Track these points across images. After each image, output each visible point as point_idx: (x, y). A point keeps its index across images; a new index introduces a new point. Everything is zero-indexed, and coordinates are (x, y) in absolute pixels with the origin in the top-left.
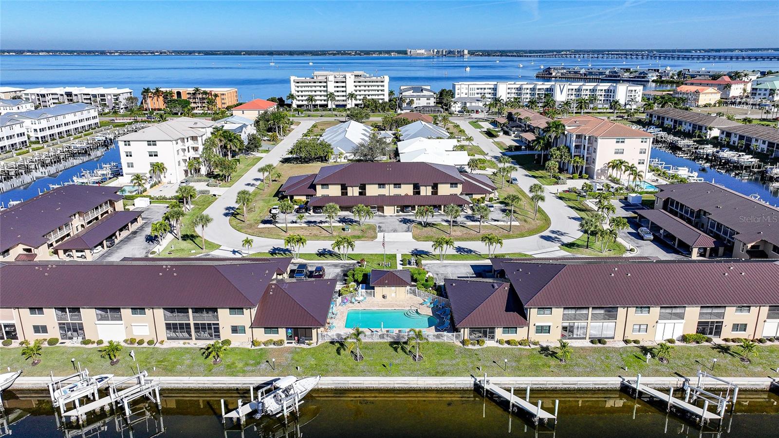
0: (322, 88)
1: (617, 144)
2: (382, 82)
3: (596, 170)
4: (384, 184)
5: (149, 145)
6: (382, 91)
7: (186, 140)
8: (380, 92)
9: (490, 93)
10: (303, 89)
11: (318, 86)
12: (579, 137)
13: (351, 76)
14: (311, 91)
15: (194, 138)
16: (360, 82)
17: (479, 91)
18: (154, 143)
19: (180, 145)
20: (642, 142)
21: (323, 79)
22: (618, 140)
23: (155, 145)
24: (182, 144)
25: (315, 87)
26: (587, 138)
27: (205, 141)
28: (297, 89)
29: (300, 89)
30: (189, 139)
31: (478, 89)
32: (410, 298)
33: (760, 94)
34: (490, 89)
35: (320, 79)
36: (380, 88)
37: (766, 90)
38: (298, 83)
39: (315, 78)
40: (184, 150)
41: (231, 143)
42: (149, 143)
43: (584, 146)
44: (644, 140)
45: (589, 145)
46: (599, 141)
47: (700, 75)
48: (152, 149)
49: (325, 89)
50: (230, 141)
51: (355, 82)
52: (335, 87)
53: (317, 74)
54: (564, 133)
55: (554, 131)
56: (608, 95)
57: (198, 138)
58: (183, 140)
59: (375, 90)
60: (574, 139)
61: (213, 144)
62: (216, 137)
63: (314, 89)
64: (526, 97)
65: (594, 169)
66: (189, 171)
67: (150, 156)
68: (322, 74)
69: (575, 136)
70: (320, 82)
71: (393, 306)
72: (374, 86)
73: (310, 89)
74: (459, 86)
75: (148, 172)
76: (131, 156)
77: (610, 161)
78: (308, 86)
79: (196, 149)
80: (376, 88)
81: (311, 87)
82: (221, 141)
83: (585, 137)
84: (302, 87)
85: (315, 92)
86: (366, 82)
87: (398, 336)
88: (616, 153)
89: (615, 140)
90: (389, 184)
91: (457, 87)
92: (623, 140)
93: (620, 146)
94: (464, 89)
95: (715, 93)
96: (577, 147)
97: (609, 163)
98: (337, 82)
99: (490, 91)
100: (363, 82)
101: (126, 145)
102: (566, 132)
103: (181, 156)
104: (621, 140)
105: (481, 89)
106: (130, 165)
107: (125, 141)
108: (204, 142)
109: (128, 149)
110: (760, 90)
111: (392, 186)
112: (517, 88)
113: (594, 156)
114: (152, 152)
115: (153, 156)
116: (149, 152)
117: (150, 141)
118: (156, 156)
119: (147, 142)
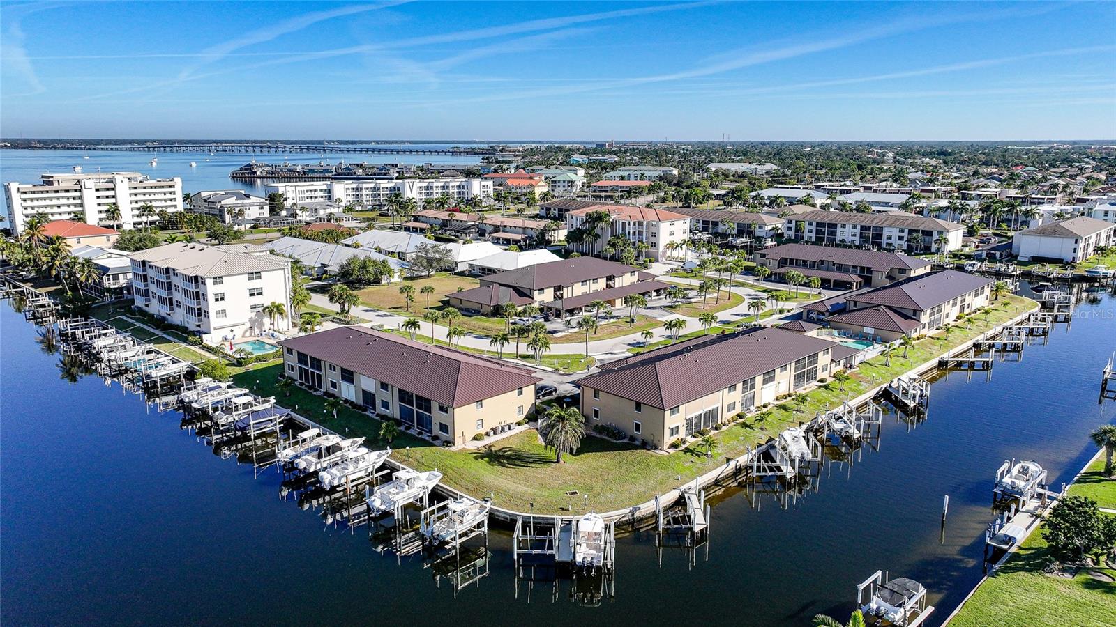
1: (671, 226)
2: (171, 187)
3: (659, 253)
4: (586, 281)
5: (249, 279)
6: (171, 200)
8: (169, 203)
9: (322, 197)
10: (36, 203)
11: (63, 197)
12: (635, 224)
13: (124, 180)
16: (135, 188)
17: (309, 194)
18: (258, 275)
21: (70, 185)
22: (671, 223)
23: (260, 278)
25: (58, 198)
28: (24, 204)
29: (31, 203)
31: (307, 192)
33: (559, 186)
34: (321, 191)
35: (66, 185)
36: (168, 196)
37: (564, 182)
38: (25, 193)
39: (56, 184)
42: (251, 276)
44: (685, 221)
45: (649, 230)
46: (661, 224)
47: (446, 170)
48: (255, 284)
49: (78, 202)
51: (128, 188)
52: (96, 197)
53: (60, 178)
56: (460, 192)
59: (161, 200)
63: (55, 202)
64: (368, 199)
67: (251, 295)
68: (67, 178)
70: (68, 191)
72: (158, 193)
73: (48, 202)
74: (283, 189)
75: (247, 320)
76: (222, 299)
77: (667, 243)
78: (45, 199)
80: (162, 196)
81: (51, 199)
84: (32, 200)
85: (59, 207)
86: (144, 188)
88: (670, 234)
89: (669, 223)
91: (280, 190)
92: (674, 223)
95: (544, 186)
98: (100, 190)
99: (322, 194)
100: (140, 188)
101: (215, 283)
102: (613, 221)
105: (311, 191)
106: (222, 313)
107: (214, 278)
109: (219, 289)
110: (559, 182)
111: (591, 281)
112: (353, 189)
113: (653, 240)
114: (254, 289)
115: (255, 295)
116: (249, 289)
117: (253, 274)
118: (260, 294)
119: (249, 274)
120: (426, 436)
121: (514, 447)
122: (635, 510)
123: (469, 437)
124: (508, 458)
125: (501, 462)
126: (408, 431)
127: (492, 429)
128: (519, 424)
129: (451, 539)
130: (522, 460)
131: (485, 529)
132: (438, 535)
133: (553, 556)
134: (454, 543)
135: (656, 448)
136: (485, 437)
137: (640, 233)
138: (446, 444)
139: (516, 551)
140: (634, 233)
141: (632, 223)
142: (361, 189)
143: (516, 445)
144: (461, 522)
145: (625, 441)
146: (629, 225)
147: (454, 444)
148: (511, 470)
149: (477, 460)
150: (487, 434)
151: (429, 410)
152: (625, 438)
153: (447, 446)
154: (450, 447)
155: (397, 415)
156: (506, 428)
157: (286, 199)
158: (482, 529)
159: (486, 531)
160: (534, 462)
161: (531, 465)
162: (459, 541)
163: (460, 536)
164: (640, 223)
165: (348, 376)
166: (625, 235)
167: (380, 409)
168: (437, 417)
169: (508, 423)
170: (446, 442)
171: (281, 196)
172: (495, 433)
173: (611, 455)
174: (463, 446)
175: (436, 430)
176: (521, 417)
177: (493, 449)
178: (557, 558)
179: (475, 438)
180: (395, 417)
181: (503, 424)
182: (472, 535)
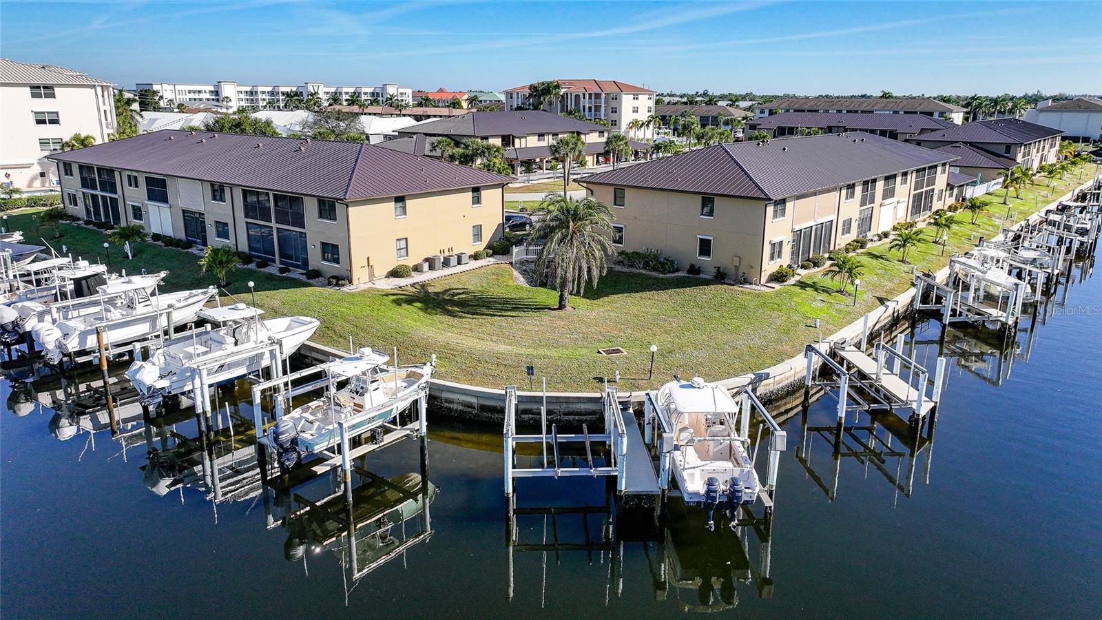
1: (634, 101)
4: (543, 135)
5: (34, 95)
18: (49, 90)
22: (634, 97)
23: (53, 96)
26: (604, 95)
42: (37, 91)
44: (650, 97)
45: (605, 105)
46: (622, 96)
48: (44, 105)
67: (39, 122)
74: (159, 86)
75: (35, 162)
77: (630, 122)
88: (633, 112)
90: (548, 134)
91: (156, 87)
92: (637, 96)
93: (636, 103)
99: (208, 96)
111: (551, 136)
112: (247, 92)
113: (614, 116)
114: (44, 113)
115: (46, 123)
116: (35, 113)
117: (39, 87)
118: (55, 122)
119: (32, 87)
120: (295, 274)
121: (471, 288)
122: (761, 378)
123: (382, 269)
124: (462, 304)
125: (448, 310)
126: (262, 269)
127: (427, 260)
128: (476, 257)
129: (331, 450)
130: (488, 308)
131: (421, 425)
132: (294, 441)
133: (613, 481)
134: (337, 460)
135: (746, 281)
136: (413, 274)
137: (598, 108)
138: (334, 281)
139: (510, 473)
140: (590, 108)
141: (587, 96)
142: (256, 92)
143: (474, 285)
144: (359, 408)
145: (681, 274)
146: (584, 98)
147: (351, 282)
148: (470, 322)
149: (400, 305)
150: (417, 269)
151: (299, 221)
152: (678, 270)
153: (338, 285)
154: (343, 285)
155: (244, 246)
156: (454, 261)
157: (162, 97)
158: (416, 425)
159: (424, 430)
160: (514, 309)
161: (509, 313)
162: (350, 455)
163: (355, 442)
164: (598, 96)
165: (158, 189)
166: (579, 111)
167: (214, 241)
168: (316, 229)
169: (456, 252)
170: (333, 277)
171: (155, 93)
172: (432, 268)
173: (663, 295)
174: (370, 285)
175: (315, 259)
176: (481, 246)
177: (431, 290)
178: (623, 486)
179: (395, 274)
180: (240, 249)
181: (447, 254)
182: (388, 439)
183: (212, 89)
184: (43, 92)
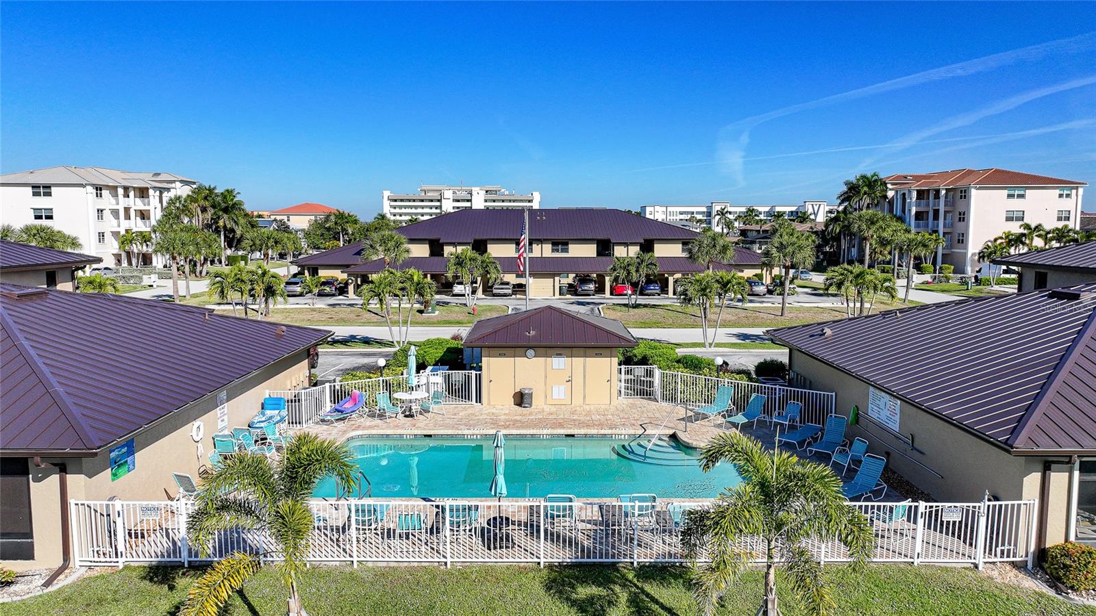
0: (434, 210)
1: (1011, 200)
2: (529, 201)
3: (969, 255)
5: (35, 194)
7: (121, 191)
10: (403, 211)
11: (427, 207)
12: (921, 194)
13: (480, 192)
14: (416, 214)
15: (143, 193)
16: (494, 201)
17: (683, 217)
18: (47, 189)
19: (107, 201)
20: (1061, 196)
21: (436, 195)
22: (1012, 192)
23: (49, 194)
24: (113, 200)
25: (423, 208)
26: (943, 192)
27: (169, 203)
28: (393, 211)
29: (397, 210)
30: (132, 194)
31: (681, 213)
32: (632, 406)
35: (430, 195)
38: (395, 201)
39: (423, 194)
40: (115, 213)
41: (225, 216)
42: (37, 190)
43: (936, 212)
44: (1066, 192)
45: (948, 209)
46: (974, 192)
48: (42, 202)
49: (438, 211)
50: (226, 210)
51: (486, 201)
52: (454, 208)
53: (426, 189)
54: (885, 197)
55: (865, 193)
57: (151, 192)
58: (113, 190)
60: (914, 199)
61: (185, 210)
62: (195, 201)
63: (420, 210)
65: (966, 254)
66: (124, 255)
67: (37, 217)
68: (434, 189)
69: (915, 194)
70: (432, 201)
71: (561, 426)
73: (413, 211)
74: (652, 209)
77: (996, 237)
78: (411, 207)
79: (144, 215)
81: (416, 207)
82: (204, 210)
83: (938, 192)
84: (400, 207)
85: (423, 215)
86: (503, 201)
87: (608, 525)
88: (1009, 219)
89: (1006, 192)
90: (541, 241)
91: (648, 209)
92: (1022, 192)
93: (1016, 205)
94: (660, 212)
96: (919, 216)
97: (996, 240)
98: (458, 201)
99: (700, 217)
100: (499, 201)
102: (890, 194)
103: (110, 224)
104: (1017, 193)
108: (165, 204)
113: (960, 228)
114: (41, 209)
115: (42, 219)
116: (34, 209)
117: (39, 187)
118: (50, 217)
119: (33, 187)
146: (910, 199)
183: (704, 209)
184: (42, 191)
